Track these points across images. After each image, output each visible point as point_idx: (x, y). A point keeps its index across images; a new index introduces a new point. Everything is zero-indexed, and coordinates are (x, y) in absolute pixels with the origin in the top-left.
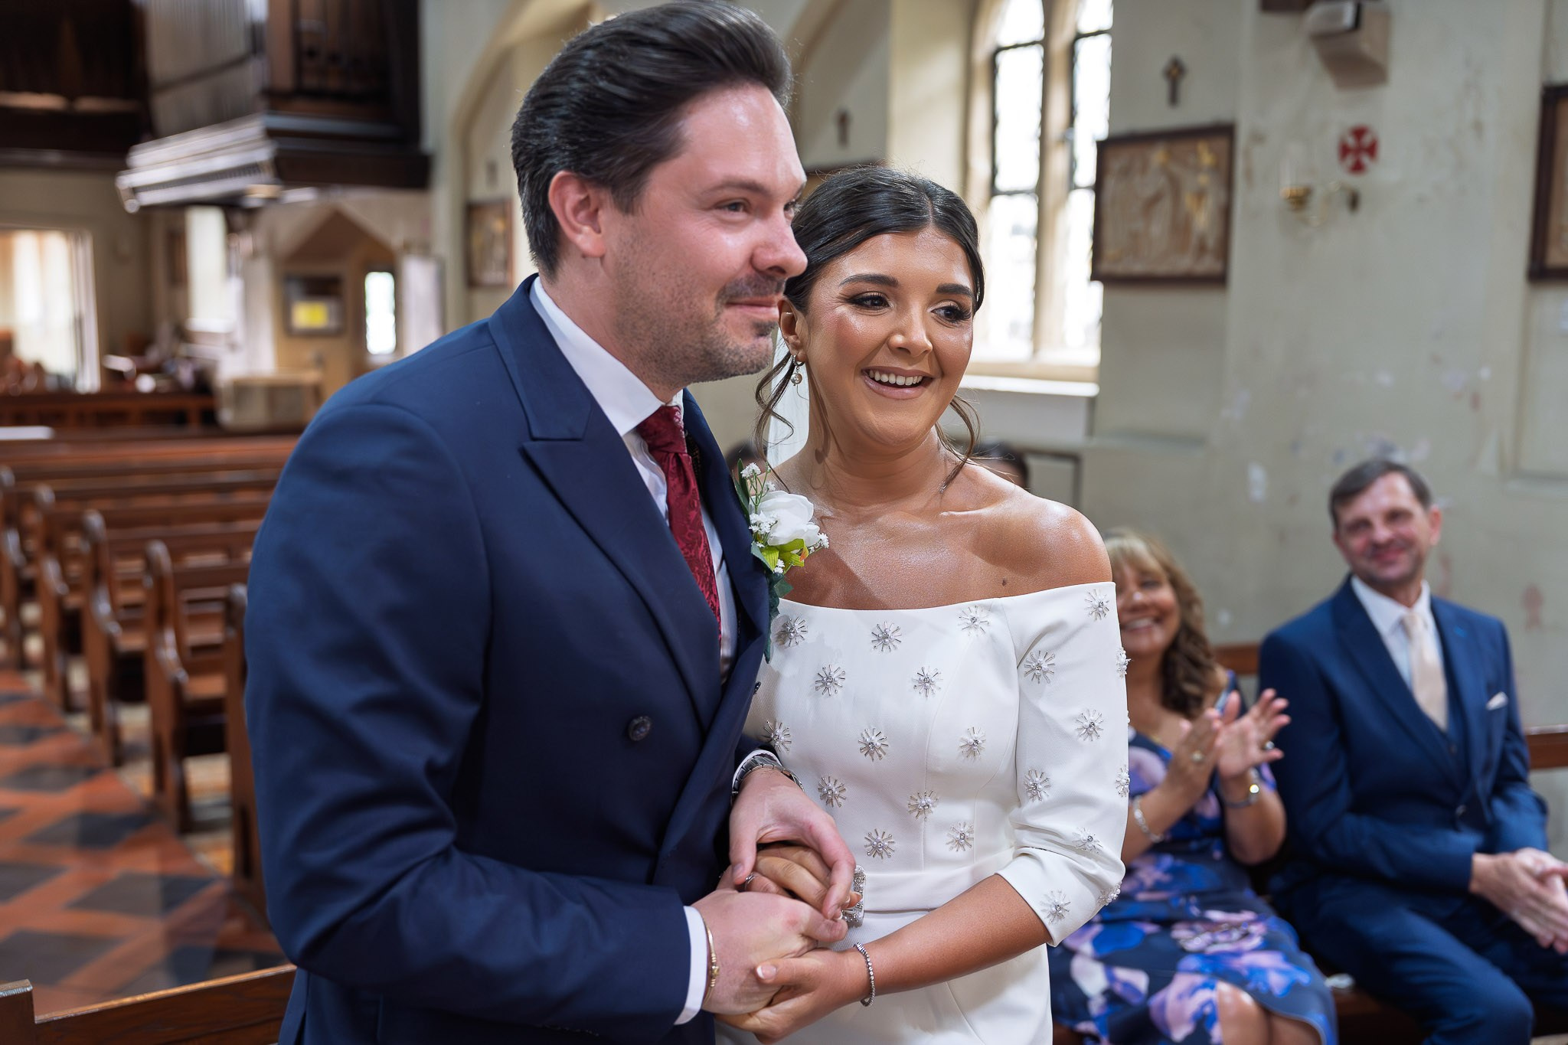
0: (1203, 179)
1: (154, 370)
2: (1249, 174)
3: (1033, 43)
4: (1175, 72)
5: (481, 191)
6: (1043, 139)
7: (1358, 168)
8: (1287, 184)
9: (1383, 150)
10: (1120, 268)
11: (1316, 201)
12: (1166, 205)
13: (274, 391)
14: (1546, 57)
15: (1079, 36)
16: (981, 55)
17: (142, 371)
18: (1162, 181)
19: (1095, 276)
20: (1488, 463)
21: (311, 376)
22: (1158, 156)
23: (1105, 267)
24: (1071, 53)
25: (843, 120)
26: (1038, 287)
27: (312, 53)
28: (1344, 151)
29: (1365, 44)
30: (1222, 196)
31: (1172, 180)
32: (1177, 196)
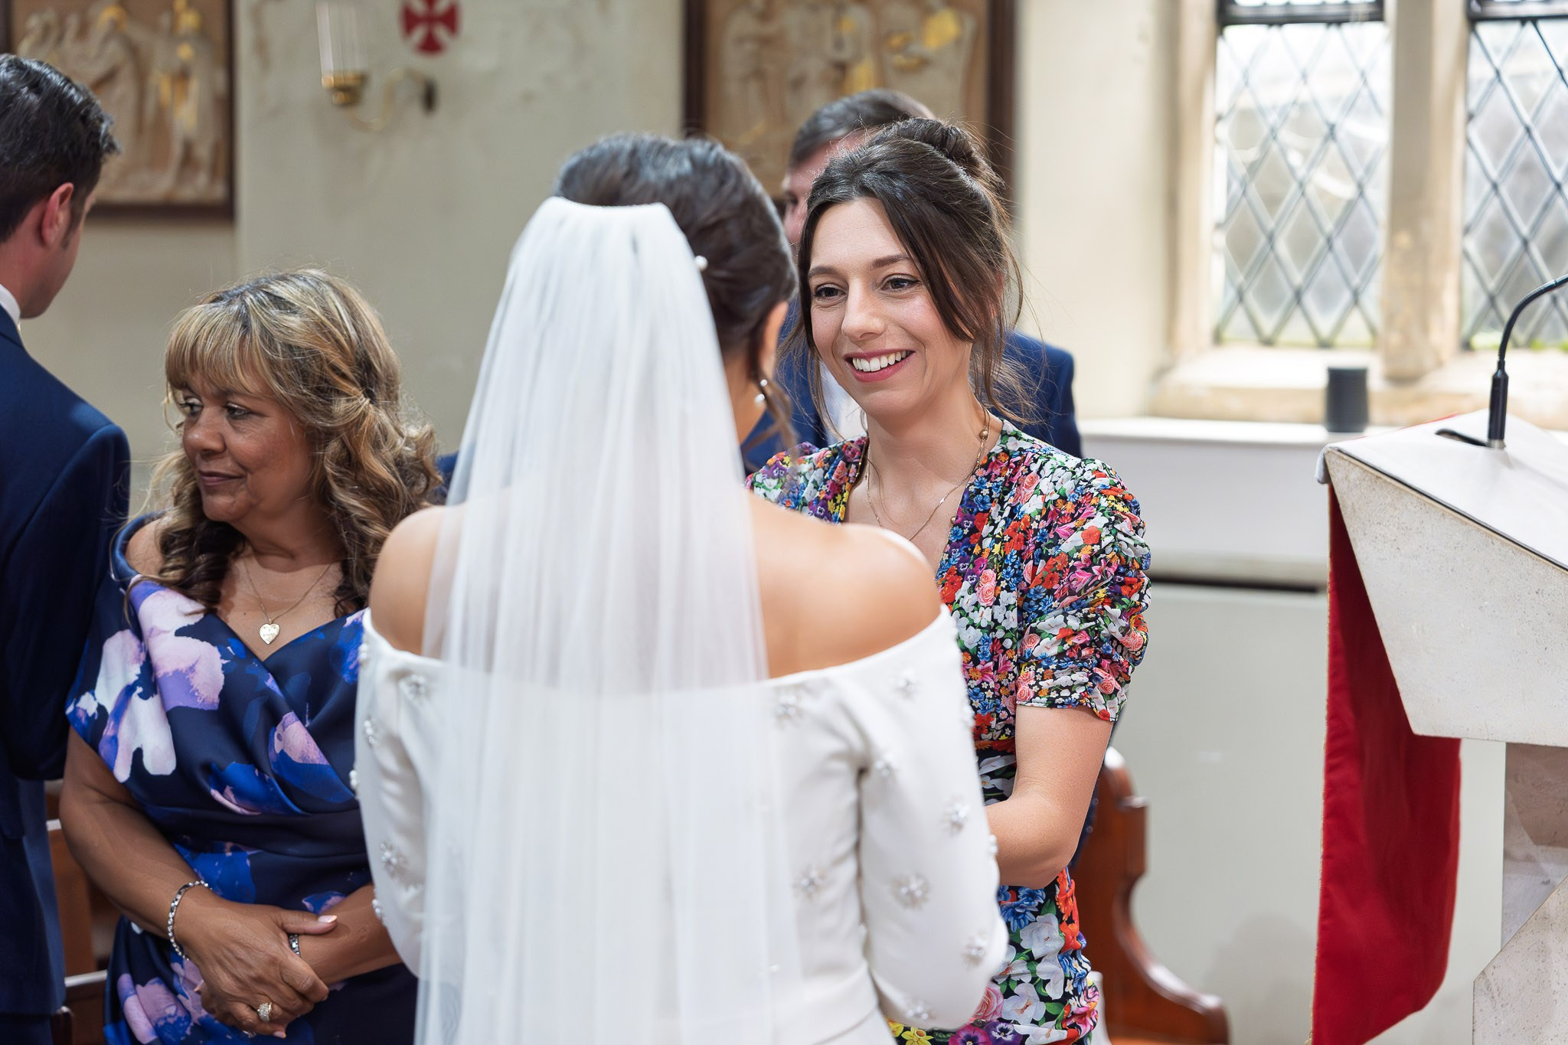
0: (185, 52)
2: (261, 46)
7: (431, 46)
8: (330, 68)
9: (468, 22)
11: (373, 94)
12: (124, 90)
18: (115, 51)
22: (106, 11)
28: (410, 19)
30: (220, 78)
31: (133, 50)
32: (141, 76)
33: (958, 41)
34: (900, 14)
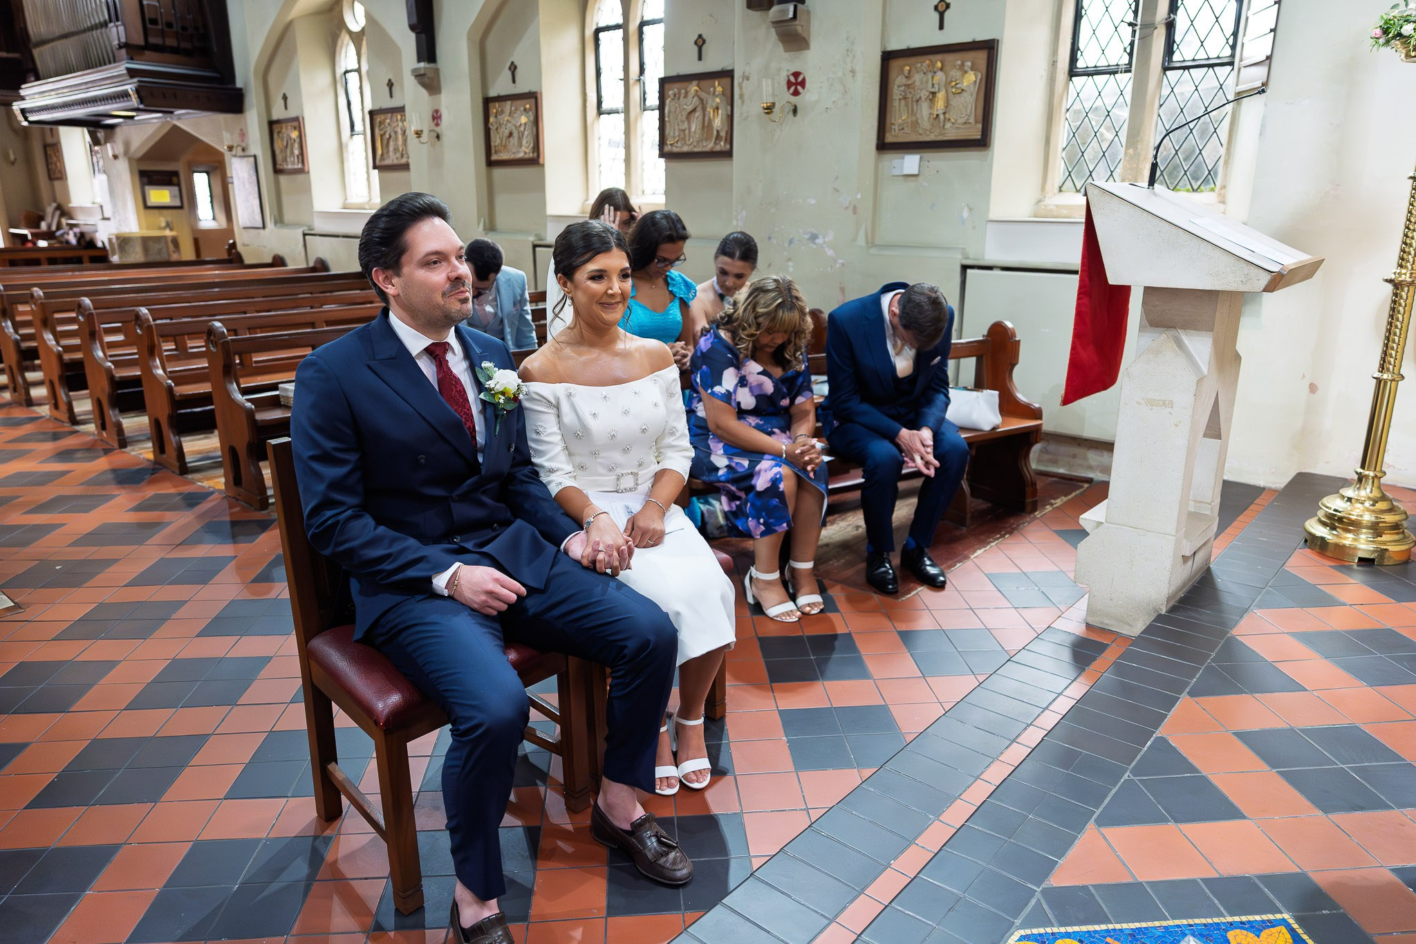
0: (718, 100)
1: (49, 235)
2: (741, 96)
3: (617, 27)
4: (700, 42)
5: (278, 113)
6: (626, 79)
7: (796, 93)
8: (762, 101)
9: (807, 85)
10: (675, 150)
11: (777, 110)
12: (698, 114)
13: (146, 241)
14: (884, 38)
15: (643, 24)
16: (589, 32)
17: (37, 236)
18: (696, 101)
19: (662, 155)
20: (861, 241)
21: (168, 233)
22: (693, 87)
23: (667, 149)
24: (641, 33)
25: (513, 68)
26: (628, 160)
27: (154, 22)
28: (789, 84)
29: (798, 26)
30: (729, 108)
31: (701, 100)
32: (704, 109)
33: (975, 81)
34: (955, 73)
